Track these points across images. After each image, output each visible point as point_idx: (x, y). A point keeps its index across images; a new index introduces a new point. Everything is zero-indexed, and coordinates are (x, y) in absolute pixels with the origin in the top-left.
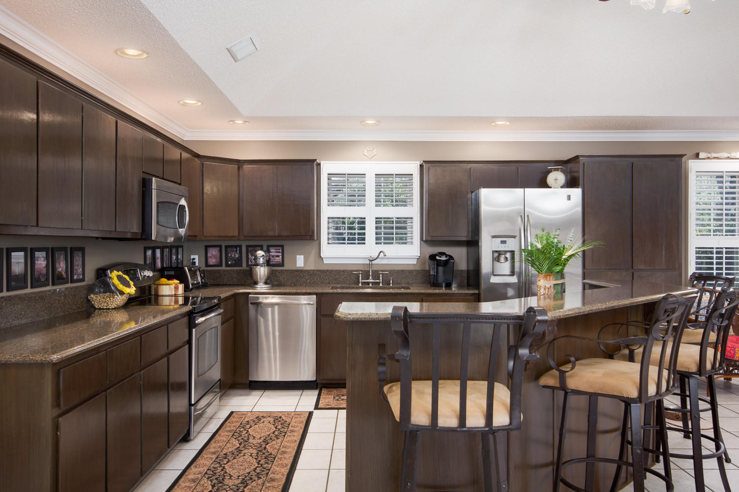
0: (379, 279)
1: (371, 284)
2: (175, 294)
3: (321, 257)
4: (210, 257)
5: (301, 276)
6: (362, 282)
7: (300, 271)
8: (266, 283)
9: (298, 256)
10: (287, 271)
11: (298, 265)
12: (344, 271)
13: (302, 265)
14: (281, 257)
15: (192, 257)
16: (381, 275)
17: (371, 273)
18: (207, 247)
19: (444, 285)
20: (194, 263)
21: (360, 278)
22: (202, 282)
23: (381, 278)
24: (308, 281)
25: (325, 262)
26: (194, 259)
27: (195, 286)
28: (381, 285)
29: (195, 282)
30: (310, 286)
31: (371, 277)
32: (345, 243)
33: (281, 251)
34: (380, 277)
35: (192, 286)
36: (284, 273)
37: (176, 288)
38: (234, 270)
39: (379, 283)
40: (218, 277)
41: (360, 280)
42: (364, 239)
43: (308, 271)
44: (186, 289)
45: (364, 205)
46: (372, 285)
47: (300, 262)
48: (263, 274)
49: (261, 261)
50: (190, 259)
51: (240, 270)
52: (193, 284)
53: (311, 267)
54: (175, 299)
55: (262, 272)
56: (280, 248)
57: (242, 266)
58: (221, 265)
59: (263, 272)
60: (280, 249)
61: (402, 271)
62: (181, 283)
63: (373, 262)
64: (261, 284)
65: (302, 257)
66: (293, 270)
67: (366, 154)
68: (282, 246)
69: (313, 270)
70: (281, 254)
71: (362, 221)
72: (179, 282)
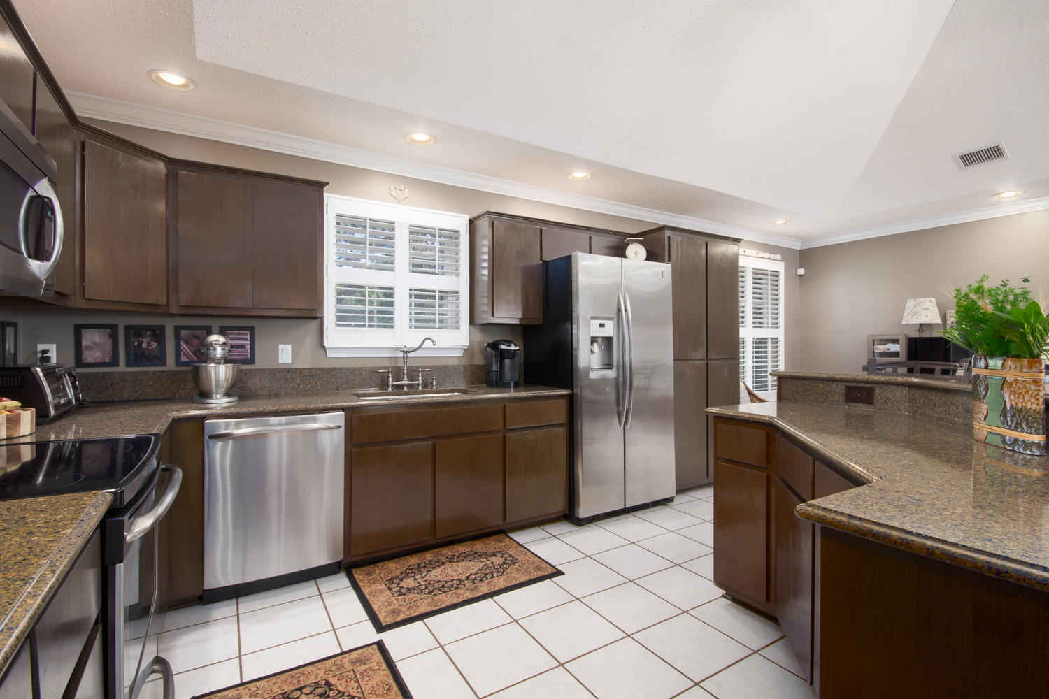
0: (418, 380)
1: (405, 388)
2: (8, 438)
3: (323, 348)
4: (88, 348)
5: (287, 380)
6: (393, 386)
7: (288, 372)
8: (227, 394)
9: (281, 347)
10: (261, 371)
11: (281, 361)
12: (359, 369)
13: (289, 361)
14: (248, 347)
15: (41, 347)
16: (420, 374)
17: (406, 372)
18: (78, 330)
19: (512, 384)
20: (48, 359)
21: (390, 379)
22: (77, 399)
23: (420, 378)
24: (301, 386)
25: (329, 355)
26: (45, 352)
27: (63, 410)
28: (420, 388)
29: (62, 401)
30: (304, 395)
31: (406, 377)
32: (364, 326)
33: (248, 337)
34: (418, 376)
35: (56, 410)
36: (255, 375)
37: (13, 421)
38: (147, 373)
39: (418, 385)
40: (107, 388)
41: (390, 383)
42: (391, 320)
43: (301, 370)
44: (42, 419)
45: (392, 270)
46: (408, 388)
47: (285, 355)
48: (224, 377)
49: (219, 353)
50: (36, 353)
51: (163, 372)
52: (57, 407)
53: (305, 363)
54: (8, 452)
55: (220, 373)
56: (248, 332)
57: (165, 364)
58: (115, 362)
59: (224, 374)
60: (246, 334)
61: (445, 366)
62: (26, 405)
63: (409, 355)
64: (218, 396)
65: (289, 347)
66: (273, 370)
67: (393, 193)
68: (252, 330)
69: (310, 369)
70: (249, 342)
71: (388, 294)
72: (19, 404)
